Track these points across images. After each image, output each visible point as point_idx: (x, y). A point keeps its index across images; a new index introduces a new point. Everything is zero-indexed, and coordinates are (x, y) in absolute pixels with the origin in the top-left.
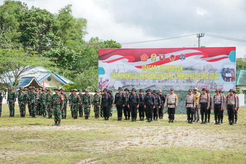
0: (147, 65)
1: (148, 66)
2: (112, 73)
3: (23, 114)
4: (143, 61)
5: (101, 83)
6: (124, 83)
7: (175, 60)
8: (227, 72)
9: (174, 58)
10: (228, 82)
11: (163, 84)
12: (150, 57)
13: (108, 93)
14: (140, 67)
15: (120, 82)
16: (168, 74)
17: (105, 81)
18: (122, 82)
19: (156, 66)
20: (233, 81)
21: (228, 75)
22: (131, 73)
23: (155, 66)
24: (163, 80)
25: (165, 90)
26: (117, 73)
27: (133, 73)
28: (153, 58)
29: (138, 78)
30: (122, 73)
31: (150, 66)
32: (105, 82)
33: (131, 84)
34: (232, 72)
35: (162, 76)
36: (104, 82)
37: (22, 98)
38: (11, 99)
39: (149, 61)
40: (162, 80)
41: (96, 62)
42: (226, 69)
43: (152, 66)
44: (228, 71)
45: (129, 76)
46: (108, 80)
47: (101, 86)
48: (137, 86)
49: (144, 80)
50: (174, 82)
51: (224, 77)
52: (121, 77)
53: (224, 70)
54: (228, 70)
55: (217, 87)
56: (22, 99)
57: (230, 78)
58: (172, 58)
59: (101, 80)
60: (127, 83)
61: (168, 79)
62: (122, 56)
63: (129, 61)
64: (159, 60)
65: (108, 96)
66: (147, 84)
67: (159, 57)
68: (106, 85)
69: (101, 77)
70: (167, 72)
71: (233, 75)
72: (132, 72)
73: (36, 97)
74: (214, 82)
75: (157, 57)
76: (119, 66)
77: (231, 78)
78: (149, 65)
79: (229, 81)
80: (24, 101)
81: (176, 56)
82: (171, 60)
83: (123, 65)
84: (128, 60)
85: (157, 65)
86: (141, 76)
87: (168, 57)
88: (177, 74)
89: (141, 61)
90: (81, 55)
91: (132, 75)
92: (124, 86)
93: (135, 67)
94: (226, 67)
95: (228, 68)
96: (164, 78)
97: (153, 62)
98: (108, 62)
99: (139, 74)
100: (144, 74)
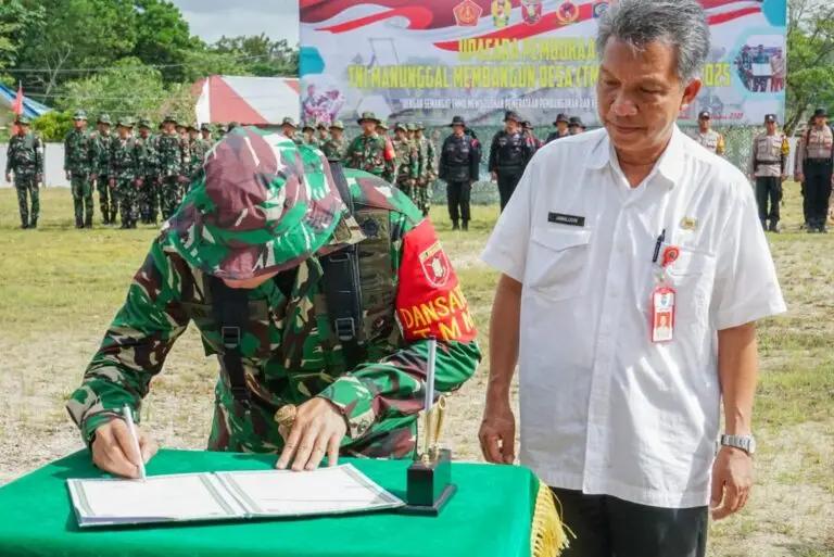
0: (477, 39)
1: (481, 41)
2: (351, 69)
3: (128, 215)
4: (464, 23)
5: (309, 105)
6: (396, 102)
7: (577, 21)
8: (757, 60)
9: (573, 13)
10: (759, 94)
11: (536, 104)
12: (487, 12)
13: (466, 132)
14: (453, 46)
15: (380, 98)
16: (551, 67)
17: (325, 95)
18: (387, 100)
19: (511, 41)
20: (776, 90)
21: (759, 70)
22: (420, 68)
23: (508, 40)
24: (537, 88)
25: (543, 123)
26: (369, 67)
27: (429, 68)
28: (500, 13)
29: (446, 86)
30: (389, 67)
31: (489, 41)
32: (326, 99)
33: (420, 106)
34: (774, 58)
35: (531, 77)
36: (320, 101)
37: (124, 156)
38: (84, 161)
39: (485, 25)
40: (530, 90)
41: (95, 45)
42: (755, 48)
43: (497, 41)
44: (761, 56)
45: (412, 77)
46: (335, 94)
47: (311, 113)
48: (444, 110)
49: (468, 91)
50: (573, 97)
51: (746, 76)
52: (384, 83)
53: (748, 52)
54: (760, 53)
55: (724, 110)
56: (126, 160)
57: (765, 81)
58: (568, 13)
59: (311, 94)
60: (407, 104)
61: (551, 85)
62: (387, 9)
63: (414, 26)
64: (523, 21)
65: (470, 143)
66: (477, 103)
67: (519, 9)
68: (329, 112)
69: (310, 83)
70: (549, 63)
71: (778, 71)
72: (424, 63)
73: (183, 155)
74: (712, 94)
75: (515, 9)
76: (375, 44)
77: (769, 82)
78: (485, 38)
79: (763, 90)
80: (133, 167)
81: (580, 7)
82: (562, 19)
83: (391, 39)
84: (407, 22)
85: (515, 40)
86: (457, 77)
87: (552, 11)
88: (586, 68)
89: (455, 23)
90: (45, 20)
91: (423, 72)
92: (396, 112)
93: (433, 46)
94: (753, 42)
95: (761, 46)
96: (538, 85)
97: (501, 27)
98: (336, 29)
99: (450, 72)
100: (466, 69)
